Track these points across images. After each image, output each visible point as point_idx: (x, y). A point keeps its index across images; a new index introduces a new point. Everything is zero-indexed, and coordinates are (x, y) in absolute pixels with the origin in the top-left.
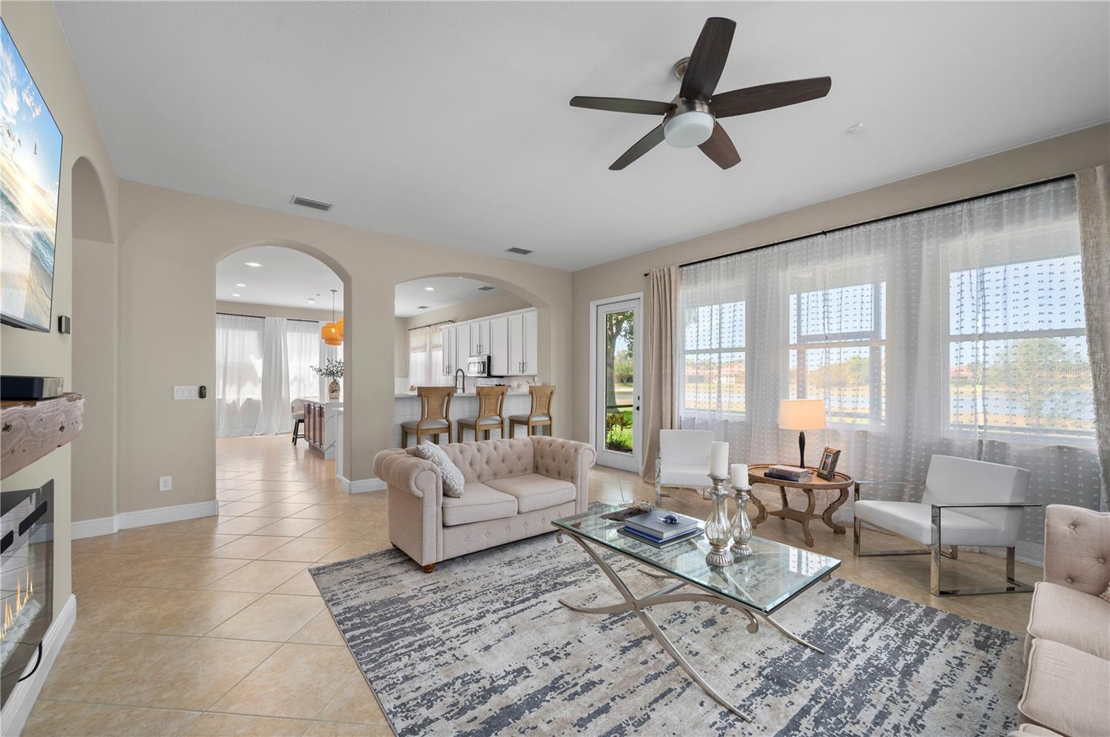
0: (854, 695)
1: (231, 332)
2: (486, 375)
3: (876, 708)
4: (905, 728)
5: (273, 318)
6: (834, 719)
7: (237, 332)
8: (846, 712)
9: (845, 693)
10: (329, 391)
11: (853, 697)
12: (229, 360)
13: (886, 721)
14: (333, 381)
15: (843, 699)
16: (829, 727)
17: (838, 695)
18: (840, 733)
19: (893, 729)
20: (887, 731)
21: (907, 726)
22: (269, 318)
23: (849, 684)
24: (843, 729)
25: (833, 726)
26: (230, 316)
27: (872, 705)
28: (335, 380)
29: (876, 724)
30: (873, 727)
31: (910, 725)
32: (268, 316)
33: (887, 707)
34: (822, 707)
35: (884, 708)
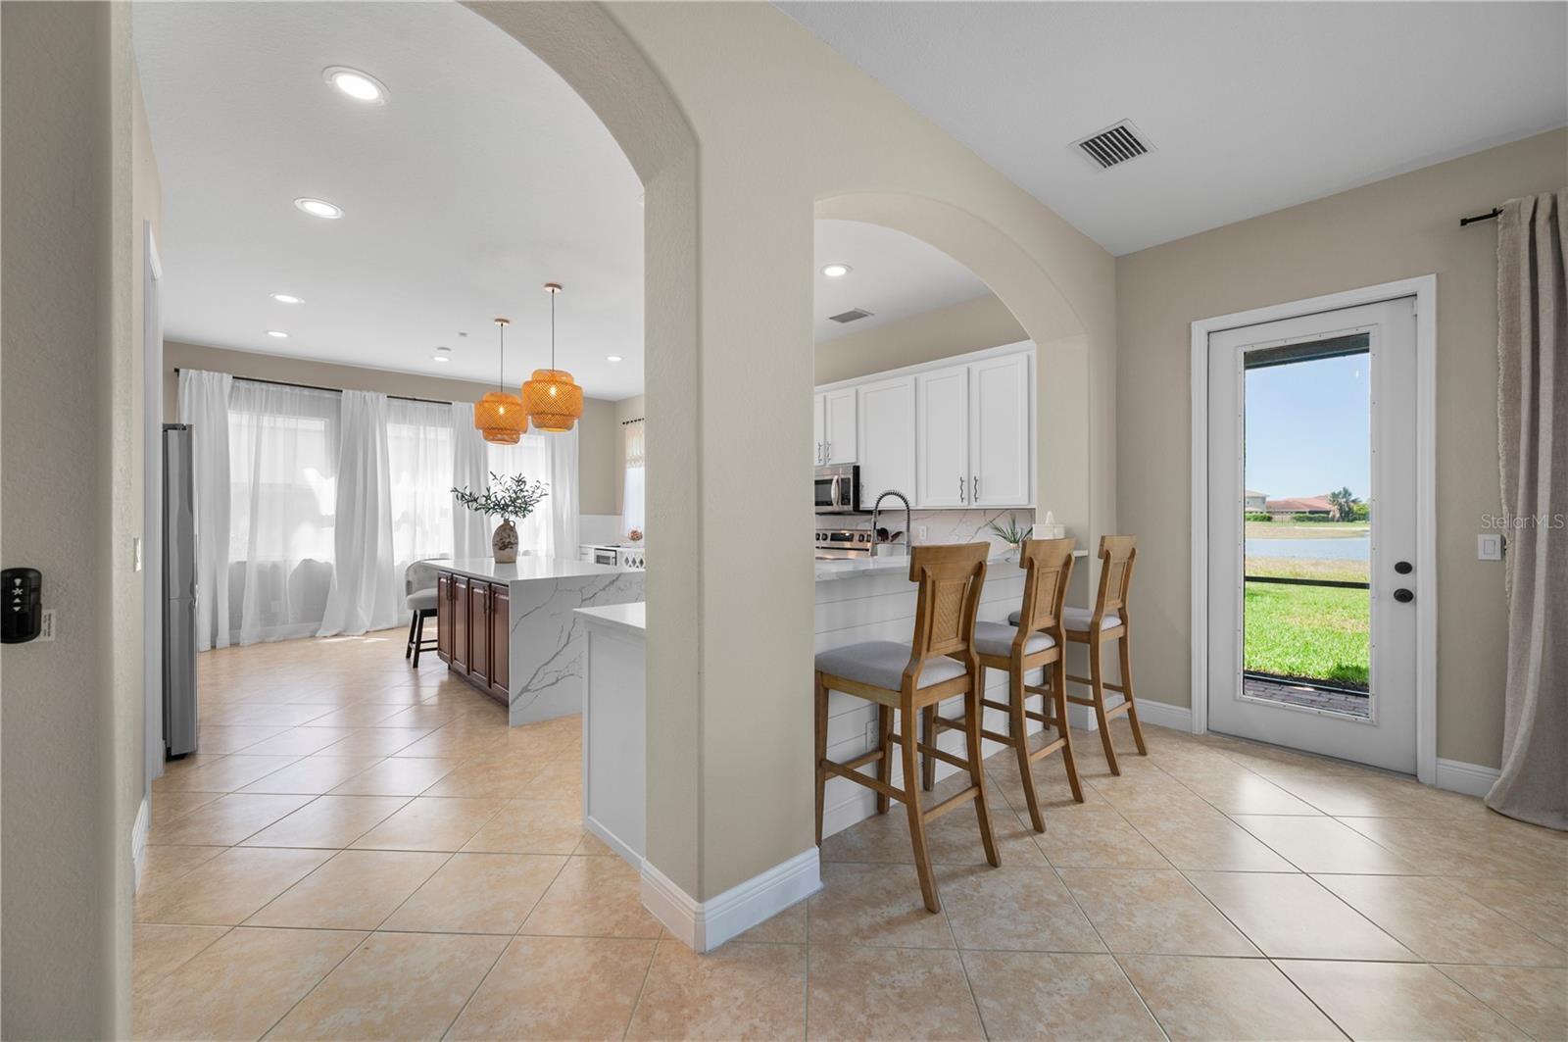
1: (267, 420)
2: (850, 508)
5: (358, 393)
7: (281, 422)
10: (495, 545)
12: (264, 479)
14: (502, 522)
22: (351, 392)
26: (264, 385)
28: (507, 521)
32: (348, 388)
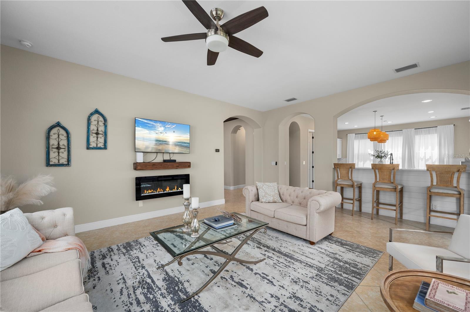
0: (152, 299)
3: (143, 303)
4: (129, 307)
6: (146, 288)
8: (146, 292)
9: (154, 297)
11: (151, 298)
13: (136, 302)
15: (152, 295)
16: (144, 285)
17: (155, 294)
18: (140, 286)
19: (132, 303)
20: (132, 300)
21: (130, 308)
23: (159, 301)
24: (141, 288)
25: (143, 286)
27: (145, 303)
29: (137, 298)
30: (136, 297)
31: (129, 309)
33: (141, 307)
34: (152, 287)
35: (141, 306)
